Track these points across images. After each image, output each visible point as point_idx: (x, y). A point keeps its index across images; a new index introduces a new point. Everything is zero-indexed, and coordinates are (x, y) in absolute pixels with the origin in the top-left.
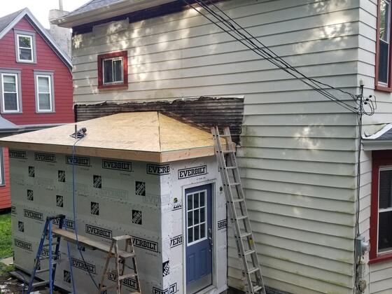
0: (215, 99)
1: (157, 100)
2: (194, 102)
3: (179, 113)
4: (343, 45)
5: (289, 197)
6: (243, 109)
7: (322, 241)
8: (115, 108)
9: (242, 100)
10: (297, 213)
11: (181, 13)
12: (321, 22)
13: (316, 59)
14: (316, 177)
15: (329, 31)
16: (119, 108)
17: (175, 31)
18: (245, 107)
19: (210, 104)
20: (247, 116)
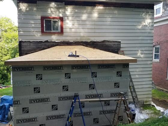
0: (110, 41)
1: (81, 41)
2: (100, 42)
3: (93, 46)
4: (150, 28)
5: (135, 72)
6: (120, 45)
7: (144, 83)
8: (54, 43)
9: (120, 42)
10: (137, 76)
11: (94, 7)
12: (145, 21)
13: (143, 31)
14: (143, 65)
15: (146, 23)
16: (57, 44)
17: (90, 13)
18: (121, 44)
19: (107, 43)
20: (122, 47)
